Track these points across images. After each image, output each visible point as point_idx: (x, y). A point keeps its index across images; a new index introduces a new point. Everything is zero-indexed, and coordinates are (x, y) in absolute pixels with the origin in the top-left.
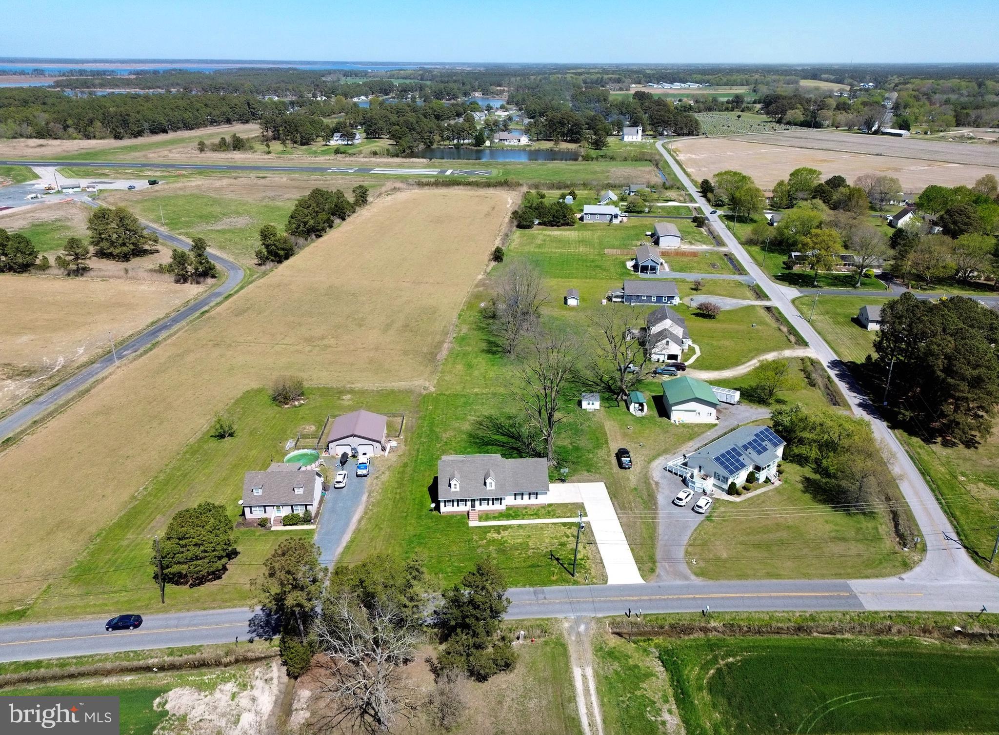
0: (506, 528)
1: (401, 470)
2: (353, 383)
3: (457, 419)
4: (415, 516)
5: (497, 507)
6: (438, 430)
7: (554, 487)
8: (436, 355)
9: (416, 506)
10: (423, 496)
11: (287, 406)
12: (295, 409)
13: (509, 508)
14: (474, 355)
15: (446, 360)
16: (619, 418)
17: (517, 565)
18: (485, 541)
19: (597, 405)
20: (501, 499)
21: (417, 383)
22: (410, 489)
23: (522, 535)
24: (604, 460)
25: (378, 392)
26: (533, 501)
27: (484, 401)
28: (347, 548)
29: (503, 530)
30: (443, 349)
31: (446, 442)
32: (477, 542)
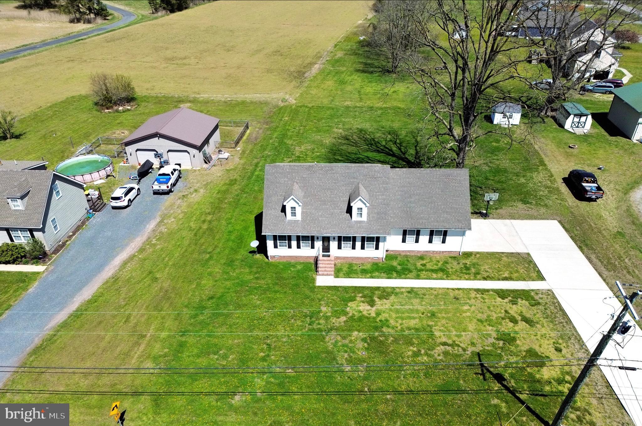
0: (385, 293)
1: (224, 188)
2: (199, 94)
3: (319, 131)
4: (223, 261)
5: (370, 252)
6: (289, 142)
7: (477, 223)
8: (304, 73)
9: (230, 243)
10: (246, 228)
11: (107, 111)
12: (116, 114)
13: (391, 256)
14: (349, 73)
15: (314, 77)
16: (551, 135)
17: (411, 383)
18: (343, 319)
19: (516, 118)
20: (378, 240)
21: (275, 96)
22: (229, 216)
23: (417, 311)
24: (546, 187)
25: (225, 102)
26: (437, 245)
27: (357, 113)
28: (77, 315)
29: (380, 298)
30: (313, 69)
31: (299, 157)
32: (327, 318)
